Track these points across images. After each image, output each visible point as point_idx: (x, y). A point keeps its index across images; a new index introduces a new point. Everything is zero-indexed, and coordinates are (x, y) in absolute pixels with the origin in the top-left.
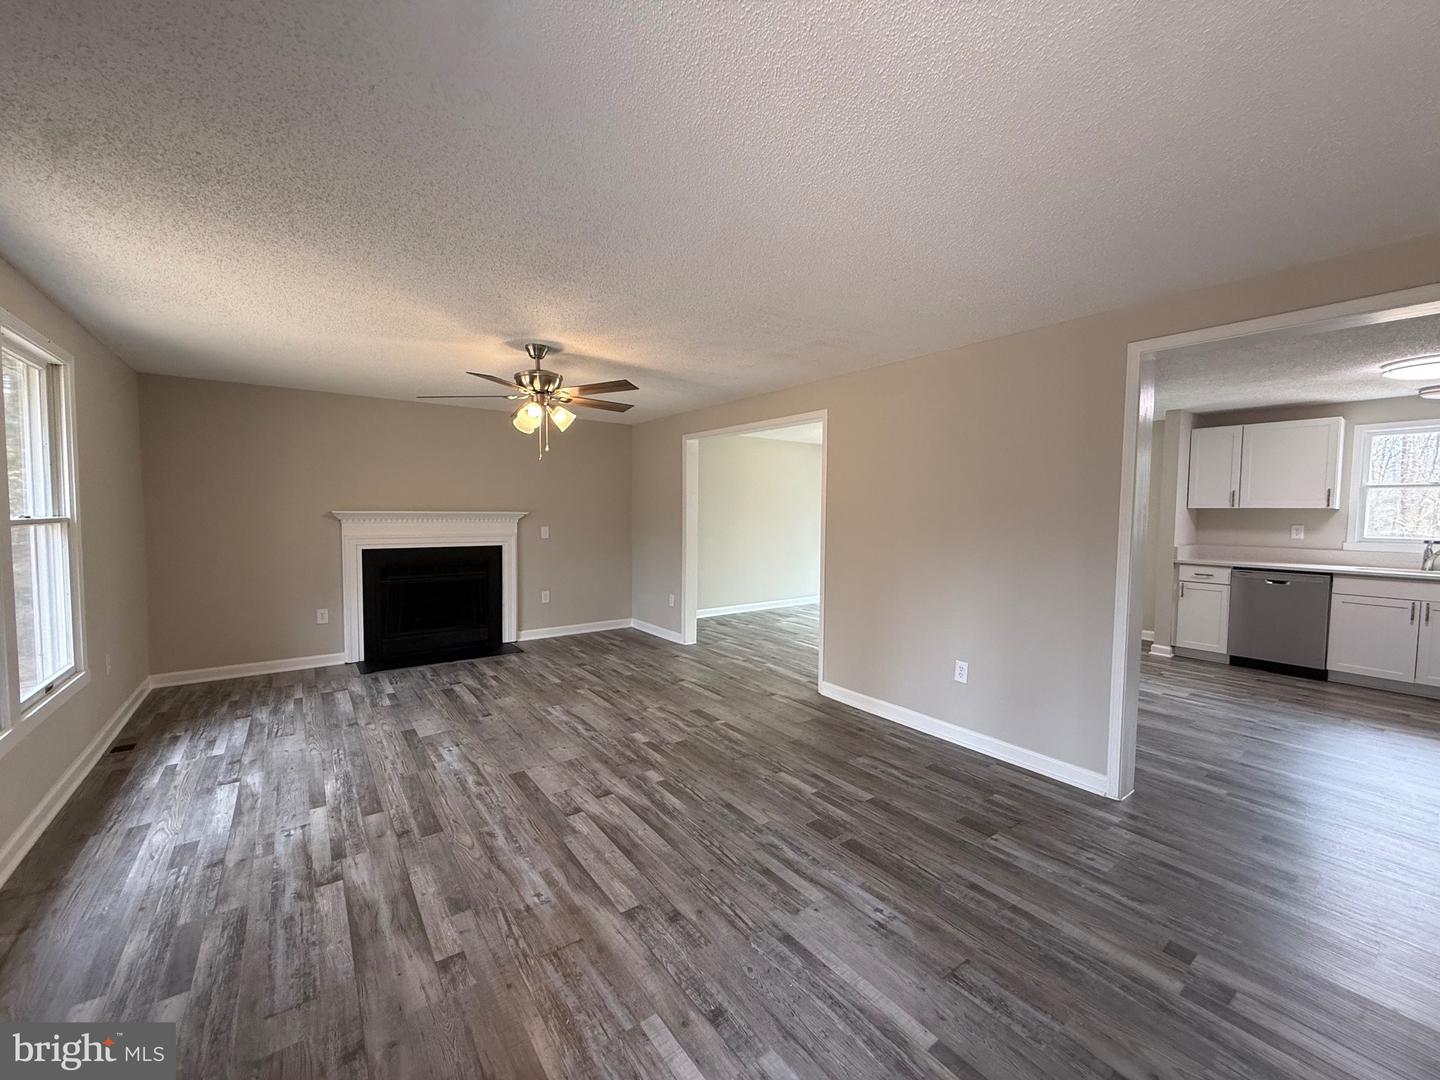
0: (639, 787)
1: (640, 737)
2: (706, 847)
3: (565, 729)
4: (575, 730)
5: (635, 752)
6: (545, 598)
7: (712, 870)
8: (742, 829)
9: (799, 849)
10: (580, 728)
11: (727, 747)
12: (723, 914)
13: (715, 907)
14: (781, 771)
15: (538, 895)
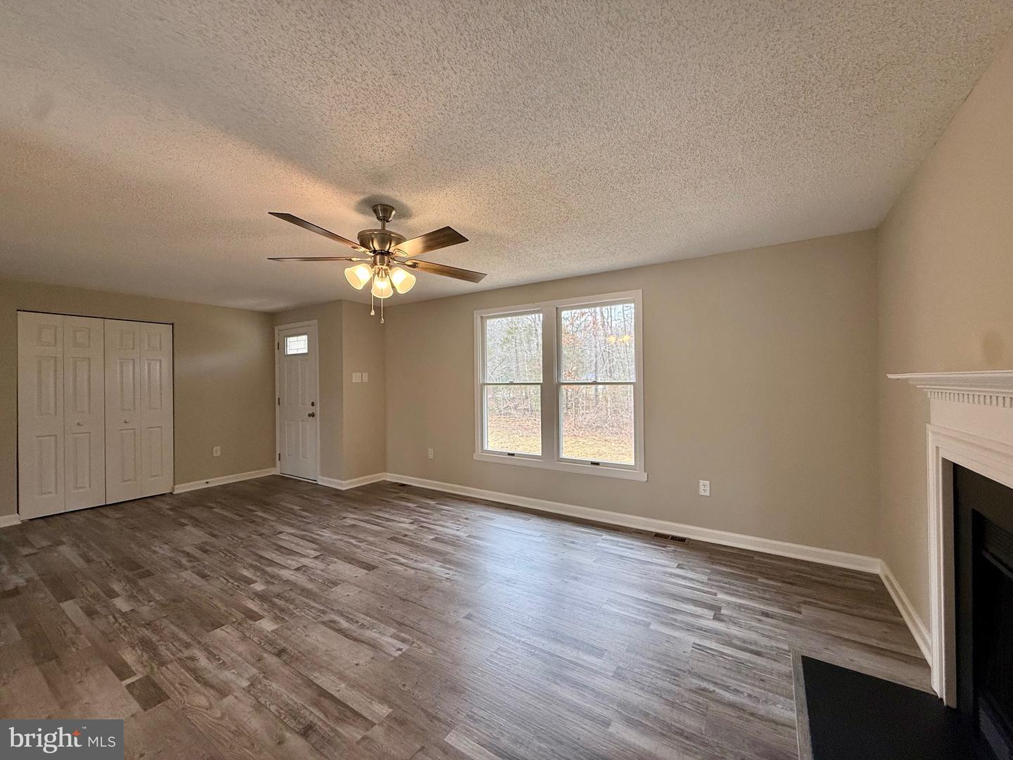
1: (267, 625)
4: (349, 620)
5: (273, 605)
10: (344, 624)
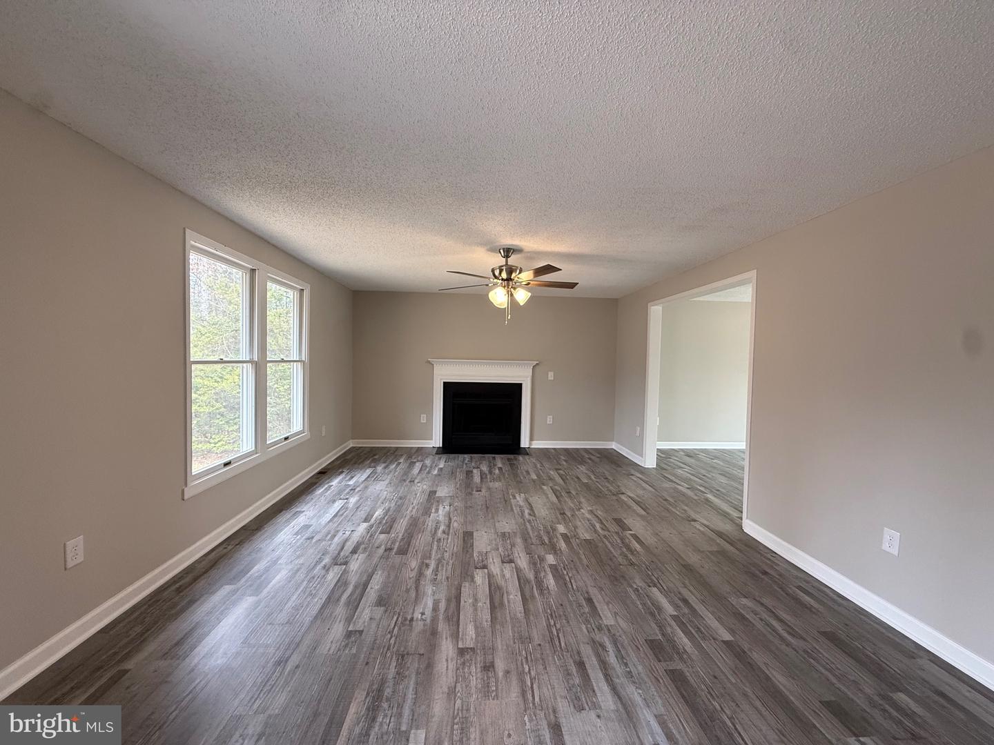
0: (535, 564)
2: (549, 626)
3: (516, 510)
6: (550, 420)
7: (540, 645)
8: (587, 621)
9: (623, 658)
11: (622, 554)
12: (522, 682)
13: (521, 675)
14: (655, 586)
15: (423, 614)
